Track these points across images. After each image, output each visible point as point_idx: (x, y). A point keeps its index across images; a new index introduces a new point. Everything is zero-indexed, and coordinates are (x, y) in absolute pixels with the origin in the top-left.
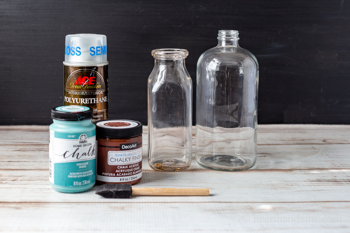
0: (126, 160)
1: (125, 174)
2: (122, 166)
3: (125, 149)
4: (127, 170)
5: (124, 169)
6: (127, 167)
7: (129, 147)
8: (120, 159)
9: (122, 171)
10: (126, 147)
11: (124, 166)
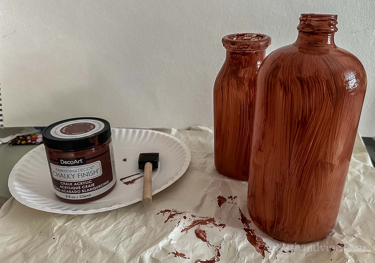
0: (68, 176)
1: (70, 191)
2: (66, 182)
3: (64, 165)
4: (72, 188)
5: (69, 186)
6: (71, 184)
7: (69, 163)
8: (62, 174)
9: (66, 187)
10: (65, 162)
11: (68, 182)
